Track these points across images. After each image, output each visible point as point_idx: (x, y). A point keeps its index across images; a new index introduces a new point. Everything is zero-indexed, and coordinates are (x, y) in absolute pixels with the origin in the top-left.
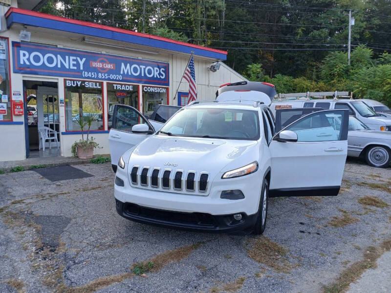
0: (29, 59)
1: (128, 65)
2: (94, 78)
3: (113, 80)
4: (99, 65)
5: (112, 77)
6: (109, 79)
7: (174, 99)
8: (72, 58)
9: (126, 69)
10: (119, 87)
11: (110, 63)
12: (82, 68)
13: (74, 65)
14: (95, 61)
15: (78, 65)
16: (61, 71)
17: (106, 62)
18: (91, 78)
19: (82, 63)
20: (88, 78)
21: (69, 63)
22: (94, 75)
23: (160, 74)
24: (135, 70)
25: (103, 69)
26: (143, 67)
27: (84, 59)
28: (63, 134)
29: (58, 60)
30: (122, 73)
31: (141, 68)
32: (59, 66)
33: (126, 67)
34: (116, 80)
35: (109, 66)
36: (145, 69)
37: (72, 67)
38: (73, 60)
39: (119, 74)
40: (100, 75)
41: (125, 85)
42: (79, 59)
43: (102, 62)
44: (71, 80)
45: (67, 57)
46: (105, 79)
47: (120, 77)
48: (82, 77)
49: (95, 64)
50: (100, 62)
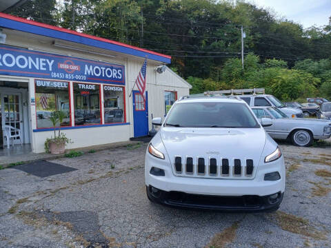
0: (1, 61)
1: (91, 67)
2: (62, 79)
3: (78, 80)
4: (66, 67)
5: (78, 77)
6: (75, 79)
7: (130, 96)
8: (41, 60)
9: (89, 70)
10: (83, 86)
11: (76, 65)
12: (51, 69)
13: (44, 67)
14: (62, 63)
15: (47, 66)
16: (32, 72)
17: (72, 64)
18: (59, 78)
19: (50, 64)
20: (57, 78)
21: (39, 64)
22: (62, 75)
23: (117, 75)
24: (97, 71)
25: (69, 70)
27: (53, 61)
28: (34, 131)
29: (29, 62)
30: (86, 73)
31: (102, 70)
32: (30, 67)
34: (81, 80)
35: (75, 68)
36: (105, 70)
37: (42, 69)
38: (43, 62)
39: (84, 75)
40: (67, 75)
41: (88, 84)
42: (48, 61)
43: (69, 64)
44: (41, 80)
45: (37, 59)
46: (71, 80)
47: (85, 78)
48: (51, 78)
49: (62, 66)
50: (67, 64)
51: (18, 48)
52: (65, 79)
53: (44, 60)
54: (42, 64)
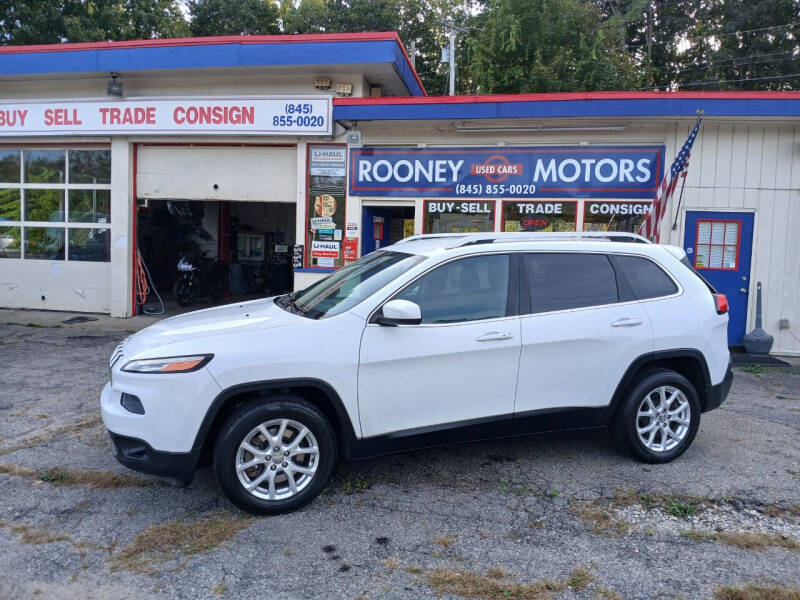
0: (371, 174)
1: (553, 162)
2: (477, 196)
3: (516, 195)
4: (490, 170)
5: (514, 189)
6: (507, 194)
7: (674, 227)
8: (438, 163)
9: (544, 171)
10: (530, 208)
11: (512, 163)
12: (455, 179)
13: (442, 175)
14: (482, 163)
15: (448, 174)
16: (422, 186)
17: (502, 163)
18: (472, 195)
19: (455, 170)
20: (467, 195)
21: (434, 172)
22: (477, 189)
23: (635, 172)
24: (569, 170)
25: (495, 176)
26: (588, 162)
27: (461, 163)
29: (416, 169)
30: (536, 179)
31: (583, 167)
32: (417, 179)
33: (546, 168)
34: (522, 196)
35: (508, 170)
36: (593, 167)
37: (438, 179)
38: (442, 166)
39: (531, 183)
40: (489, 187)
41: (544, 203)
42: (451, 163)
43: (496, 163)
44: (436, 202)
45: (431, 163)
46: (499, 196)
47: (532, 189)
48: (456, 195)
49: (480, 170)
51: (397, 148)
52: (484, 194)
53: (444, 162)
54: (438, 171)
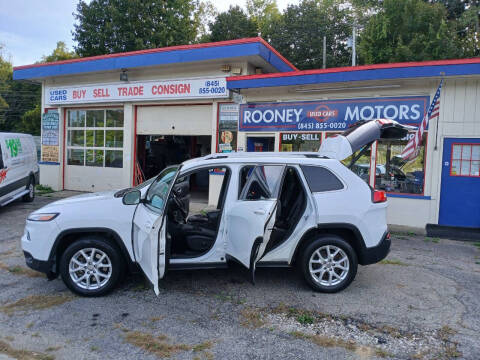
0: (250, 118)
1: (357, 108)
2: (310, 130)
4: (318, 114)
5: (332, 125)
6: (328, 129)
7: (436, 148)
11: (332, 110)
12: (298, 120)
13: (290, 118)
14: (313, 110)
15: (294, 117)
17: (326, 110)
18: (307, 130)
19: (298, 114)
20: (304, 129)
21: (285, 116)
22: (310, 125)
23: (410, 113)
24: (367, 113)
25: (322, 118)
26: (379, 108)
27: (301, 110)
29: (275, 115)
30: (346, 119)
31: (376, 111)
32: (276, 121)
33: (352, 112)
34: (337, 129)
35: (329, 114)
36: (382, 110)
37: (288, 120)
38: (290, 113)
39: (342, 121)
40: (318, 125)
42: (295, 111)
43: (322, 110)
44: (287, 134)
45: (284, 111)
46: (323, 129)
47: (344, 125)
48: (297, 130)
49: (312, 114)
50: (319, 110)
51: (265, 103)
52: (315, 129)
53: (291, 110)
54: (289, 115)
